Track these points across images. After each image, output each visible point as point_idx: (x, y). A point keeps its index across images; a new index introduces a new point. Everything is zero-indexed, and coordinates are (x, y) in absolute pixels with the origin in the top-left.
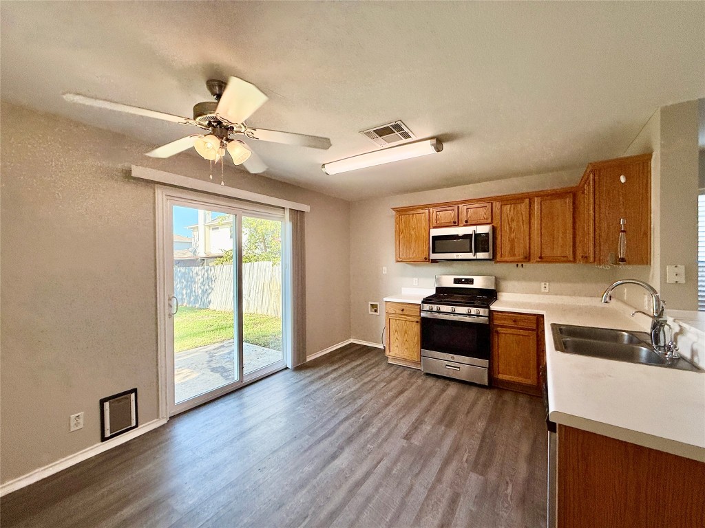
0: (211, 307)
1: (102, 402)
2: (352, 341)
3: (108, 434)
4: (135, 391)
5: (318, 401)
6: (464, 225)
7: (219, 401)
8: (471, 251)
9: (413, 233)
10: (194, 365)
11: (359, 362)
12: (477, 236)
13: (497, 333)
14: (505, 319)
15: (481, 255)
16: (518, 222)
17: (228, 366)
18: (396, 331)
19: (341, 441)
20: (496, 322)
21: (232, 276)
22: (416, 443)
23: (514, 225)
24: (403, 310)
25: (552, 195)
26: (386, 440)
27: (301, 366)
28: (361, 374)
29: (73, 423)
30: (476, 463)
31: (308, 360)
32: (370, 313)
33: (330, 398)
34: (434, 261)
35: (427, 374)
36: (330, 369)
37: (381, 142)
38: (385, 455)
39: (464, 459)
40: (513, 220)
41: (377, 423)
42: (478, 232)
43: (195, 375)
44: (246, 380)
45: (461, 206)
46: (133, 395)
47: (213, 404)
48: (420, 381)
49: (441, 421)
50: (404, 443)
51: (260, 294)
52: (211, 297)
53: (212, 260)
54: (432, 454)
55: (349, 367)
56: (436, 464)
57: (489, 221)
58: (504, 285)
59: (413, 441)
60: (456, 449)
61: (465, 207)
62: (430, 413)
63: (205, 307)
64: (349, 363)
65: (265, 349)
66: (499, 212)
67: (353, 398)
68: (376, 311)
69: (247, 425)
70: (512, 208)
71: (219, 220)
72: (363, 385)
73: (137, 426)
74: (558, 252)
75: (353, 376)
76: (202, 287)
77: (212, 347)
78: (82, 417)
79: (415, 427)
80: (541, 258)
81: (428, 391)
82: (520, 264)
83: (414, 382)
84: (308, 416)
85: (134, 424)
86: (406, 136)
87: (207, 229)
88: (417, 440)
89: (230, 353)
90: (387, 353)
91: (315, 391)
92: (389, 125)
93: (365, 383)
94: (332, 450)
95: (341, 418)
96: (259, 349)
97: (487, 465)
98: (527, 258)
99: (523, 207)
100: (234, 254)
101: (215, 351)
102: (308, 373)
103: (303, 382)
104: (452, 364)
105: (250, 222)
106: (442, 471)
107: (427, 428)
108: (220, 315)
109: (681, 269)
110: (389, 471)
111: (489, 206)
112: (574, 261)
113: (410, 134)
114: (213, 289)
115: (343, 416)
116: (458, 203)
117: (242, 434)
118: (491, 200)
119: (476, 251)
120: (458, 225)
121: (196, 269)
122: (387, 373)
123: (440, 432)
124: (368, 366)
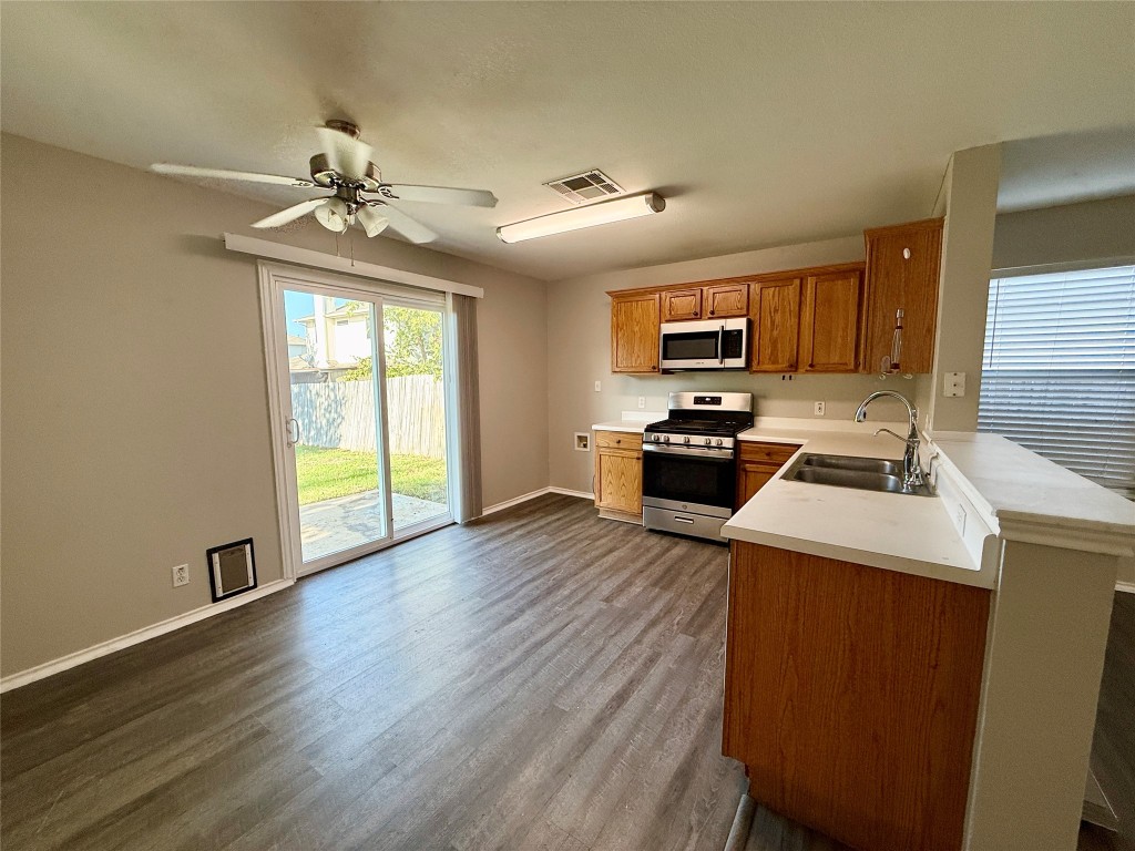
0: (342, 446)
1: (210, 553)
2: (551, 489)
3: (220, 593)
4: (250, 541)
5: (496, 562)
6: (710, 318)
7: (362, 561)
8: (716, 357)
9: (637, 329)
10: (323, 523)
11: (559, 515)
12: (727, 334)
13: (745, 470)
14: (757, 452)
15: (731, 363)
16: (784, 312)
17: (372, 523)
18: (610, 471)
19: (522, 602)
20: (745, 457)
21: (372, 398)
22: (618, 605)
23: (778, 318)
24: (619, 442)
25: (833, 273)
26: (580, 602)
27: (474, 520)
28: (559, 530)
29: (176, 577)
30: (690, 623)
31: (485, 513)
32: (577, 448)
33: (513, 558)
34: (667, 372)
35: (651, 531)
36: (513, 525)
37: (577, 198)
38: (576, 617)
39: (676, 622)
40: (776, 311)
41: (571, 586)
42: (727, 328)
43: (325, 534)
44: (397, 537)
45: (705, 289)
46: (248, 547)
47: (354, 564)
48: (638, 539)
49: (655, 584)
50: (603, 606)
51: (417, 426)
52: (343, 429)
53: (340, 373)
54: (637, 616)
55: (542, 522)
56: (638, 626)
57: (744, 312)
58: (765, 405)
59: (615, 603)
60: (668, 611)
61: (712, 291)
62: (645, 574)
63: (332, 446)
64: (542, 517)
65: (425, 502)
66: (758, 298)
67: (543, 557)
68: (585, 446)
69: (400, 587)
70: (777, 293)
71: (347, 309)
72: (559, 544)
73: (255, 586)
74: (835, 359)
75: (546, 533)
76: (327, 415)
77: (348, 499)
78: (187, 570)
79: (620, 590)
80: (811, 366)
81: (648, 550)
82: (787, 376)
83: (631, 540)
84: (480, 577)
85: (251, 583)
86: (611, 190)
87: (329, 323)
88: (619, 603)
89: (374, 507)
90: (597, 503)
91: (492, 550)
92: (583, 176)
93: (563, 541)
94: (508, 612)
95: (524, 580)
96: (417, 502)
97: (702, 627)
98: (794, 367)
99: (791, 291)
100: (374, 364)
101: (352, 505)
102: (485, 529)
103: (476, 540)
104: (684, 515)
105: (397, 312)
106: (645, 631)
107: (636, 590)
108: (357, 457)
109: (961, 378)
110: (578, 633)
111: (744, 288)
112: (856, 370)
113: (616, 187)
114: (343, 418)
115: (528, 577)
116: (702, 284)
117: (393, 597)
118: (747, 279)
119: (725, 356)
120: (700, 319)
121: (315, 387)
122: (595, 530)
123: (653, 594)
124: (570, 522)
